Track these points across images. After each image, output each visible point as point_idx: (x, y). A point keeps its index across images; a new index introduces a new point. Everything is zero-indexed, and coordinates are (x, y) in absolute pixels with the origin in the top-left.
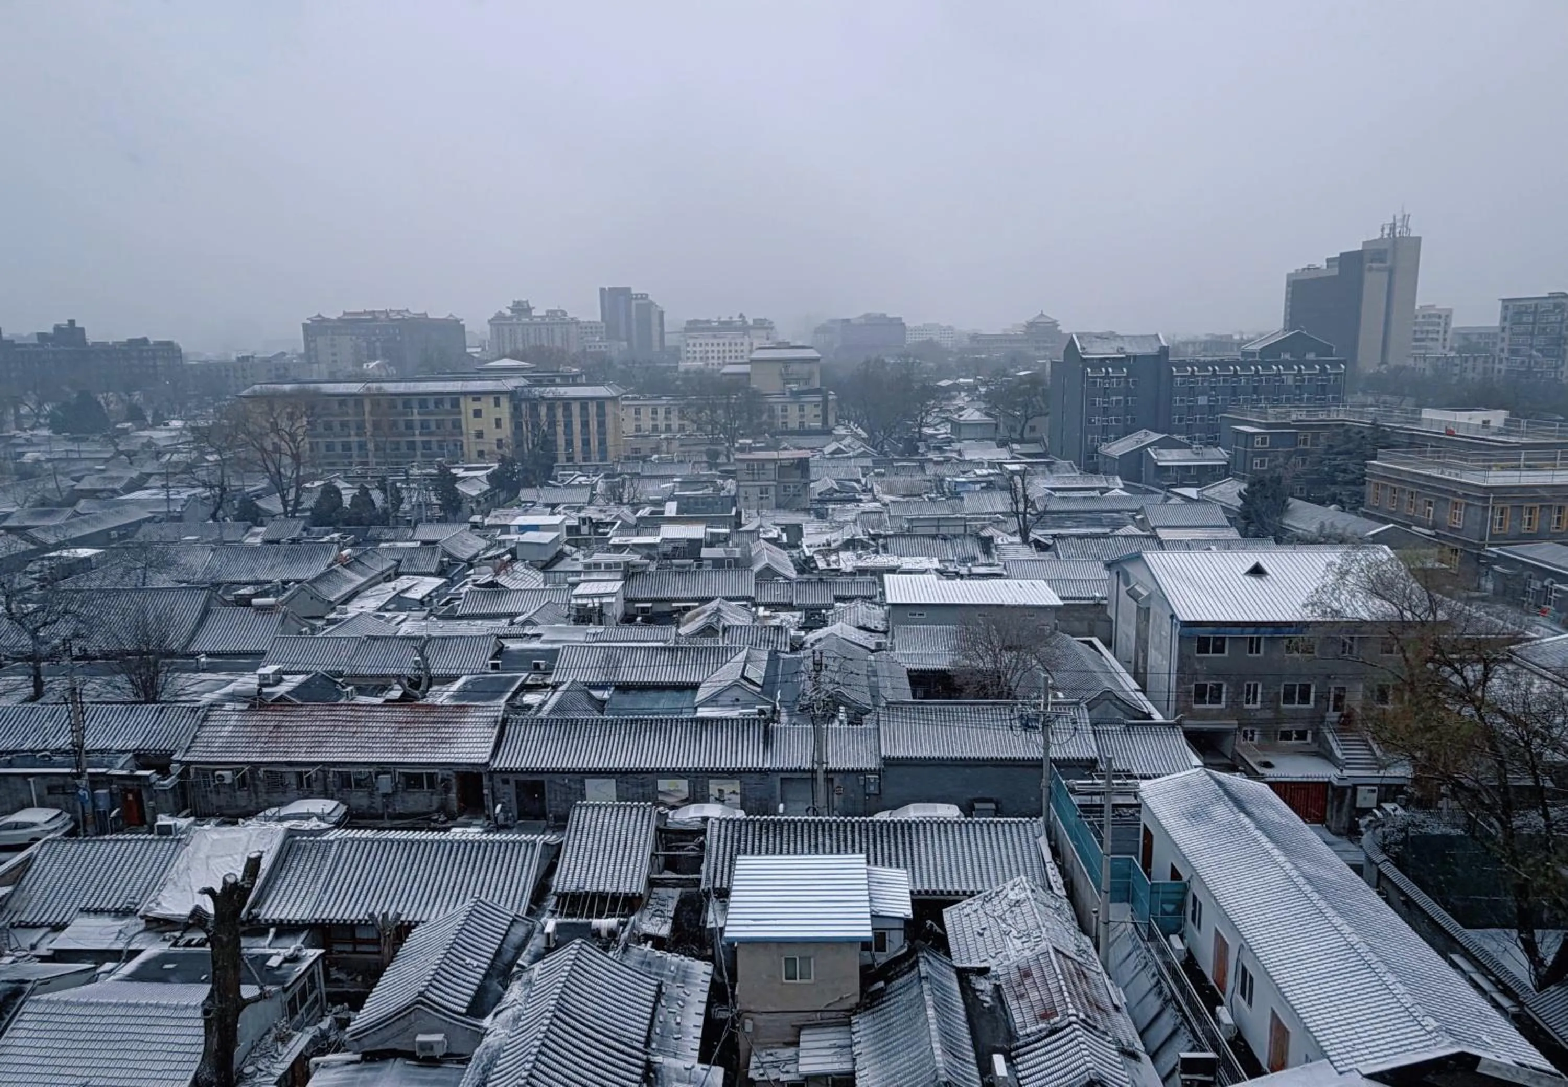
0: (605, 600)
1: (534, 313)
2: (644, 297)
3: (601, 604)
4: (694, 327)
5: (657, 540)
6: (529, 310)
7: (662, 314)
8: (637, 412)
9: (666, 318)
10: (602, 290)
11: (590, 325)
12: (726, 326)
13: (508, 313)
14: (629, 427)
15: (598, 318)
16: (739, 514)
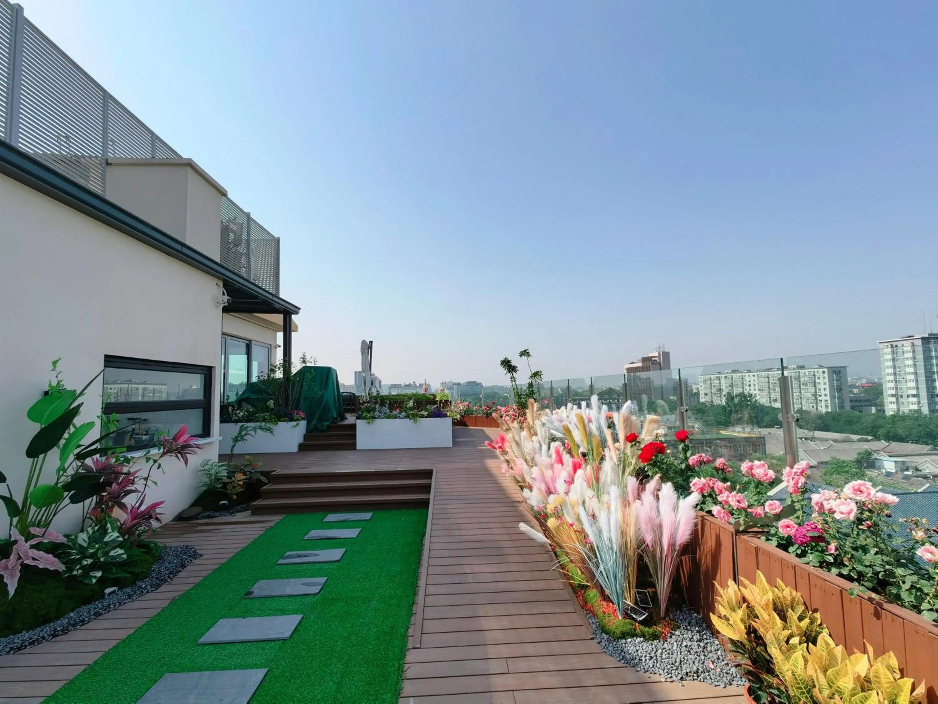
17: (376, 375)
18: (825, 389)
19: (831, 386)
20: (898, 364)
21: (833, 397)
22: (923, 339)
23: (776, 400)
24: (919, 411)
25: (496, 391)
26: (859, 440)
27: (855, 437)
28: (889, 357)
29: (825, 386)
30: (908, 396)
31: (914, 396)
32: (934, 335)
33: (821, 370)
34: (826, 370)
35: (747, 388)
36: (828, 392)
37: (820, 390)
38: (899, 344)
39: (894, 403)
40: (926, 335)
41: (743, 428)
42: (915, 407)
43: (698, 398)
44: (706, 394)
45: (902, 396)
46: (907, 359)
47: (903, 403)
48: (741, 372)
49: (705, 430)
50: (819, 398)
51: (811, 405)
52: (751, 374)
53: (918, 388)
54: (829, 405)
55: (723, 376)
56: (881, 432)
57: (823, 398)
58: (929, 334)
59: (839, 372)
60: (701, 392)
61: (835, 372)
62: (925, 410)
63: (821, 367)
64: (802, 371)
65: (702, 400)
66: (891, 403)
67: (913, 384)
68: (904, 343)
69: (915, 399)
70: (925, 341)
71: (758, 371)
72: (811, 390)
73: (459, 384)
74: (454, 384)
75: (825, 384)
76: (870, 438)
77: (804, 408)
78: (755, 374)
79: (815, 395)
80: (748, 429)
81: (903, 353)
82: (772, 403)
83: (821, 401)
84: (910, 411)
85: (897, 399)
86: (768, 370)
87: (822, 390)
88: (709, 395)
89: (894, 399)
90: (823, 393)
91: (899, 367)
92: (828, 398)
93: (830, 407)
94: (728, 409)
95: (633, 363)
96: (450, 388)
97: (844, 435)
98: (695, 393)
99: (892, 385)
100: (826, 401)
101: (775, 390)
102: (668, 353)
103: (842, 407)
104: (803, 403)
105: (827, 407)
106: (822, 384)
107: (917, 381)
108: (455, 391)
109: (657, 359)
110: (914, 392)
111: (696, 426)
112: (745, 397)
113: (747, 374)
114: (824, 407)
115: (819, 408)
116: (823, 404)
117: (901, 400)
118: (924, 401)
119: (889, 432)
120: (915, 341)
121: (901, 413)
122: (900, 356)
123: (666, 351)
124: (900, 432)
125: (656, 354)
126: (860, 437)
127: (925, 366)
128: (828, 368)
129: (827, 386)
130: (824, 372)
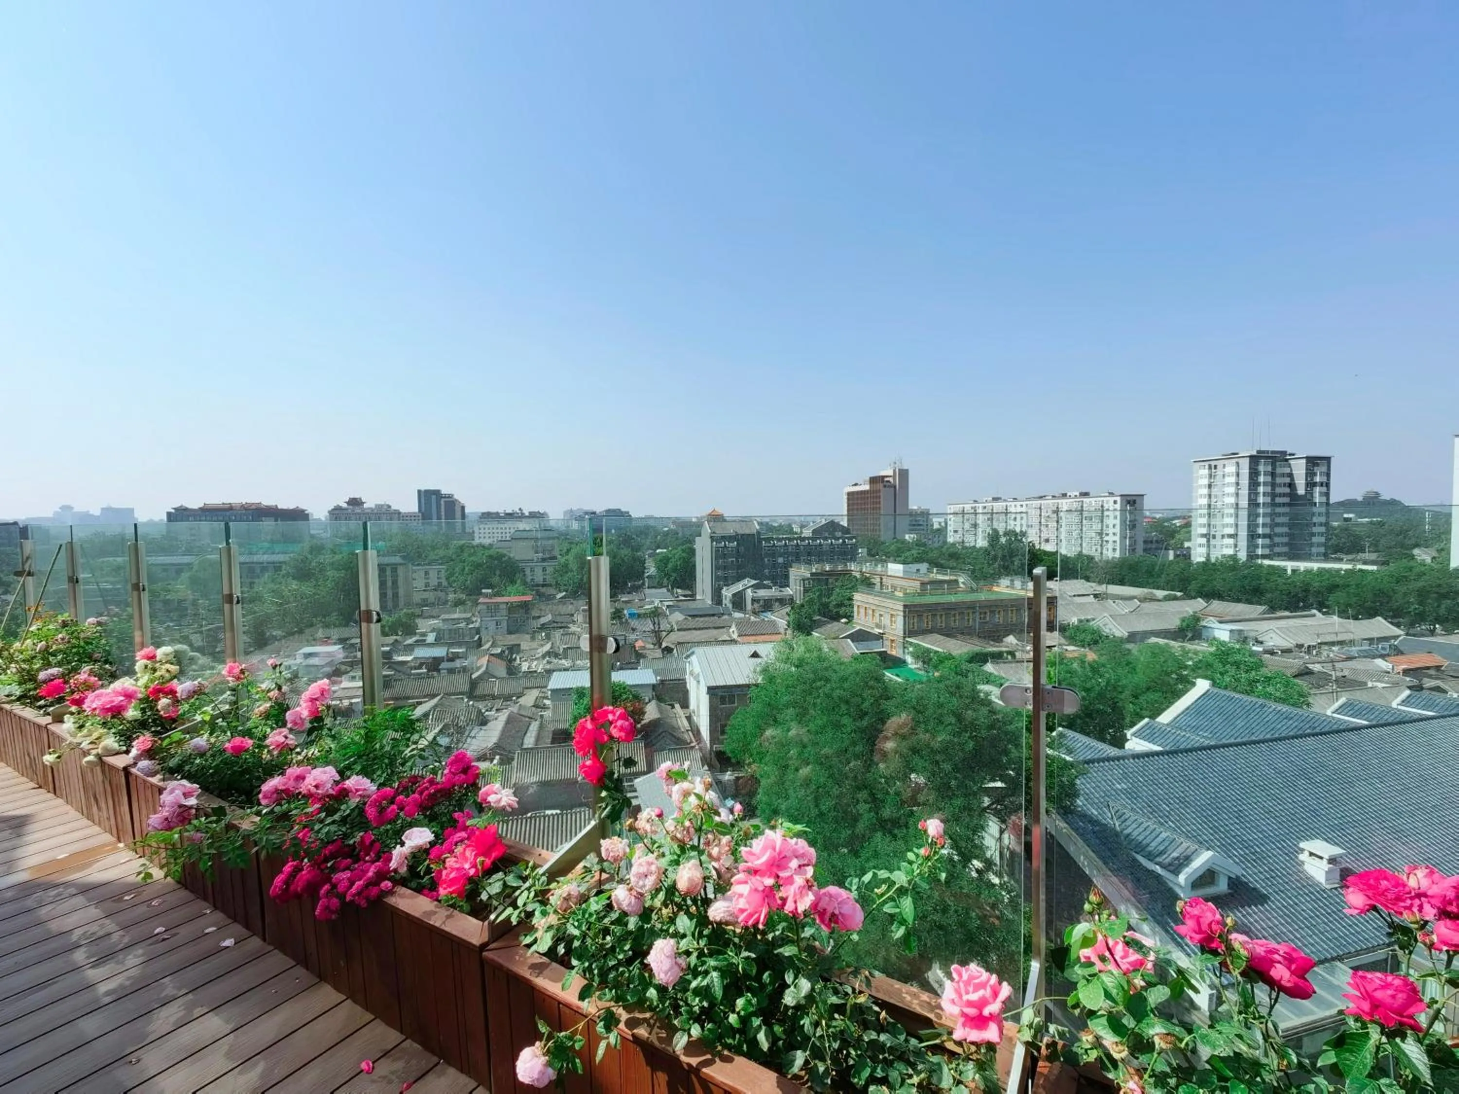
0: (354, 701)
1: (365, 506)
2: (450, 496)
3: (351, 704)
4: (487, 516)
5: (409, 658)
6: (363, 503)
7: (463, 508)
8: (426, 573)
9: (467, 511)
10: (419, 492)
11: (410, 516)
12: (510, 516)
13: (345, 505)
14: (419, 584)
15: (416, 510)
16: (480, 639)
17: (456, 497)
18: (1114, 526)
19: (1123, 522)
20: (1214, 491)
21: (1123, 538)
22: (1251, 457)
23: (1047, 541)
24: (1234, 557)
25: (651, 523)
26: (1167, 598)
27: (1160, 594)
28: (1205, 481)
29: (1115, 522)
30: (1223, 536)
31: (1230, 536)
32: (1264, 452)
33: (1112, 499)
34: (1118, 499)
35: (1012, 523)
36: (1117, 530)
37: (1107, 526)
38: (1219, 464)
39: (1203, 545)
40: (1254, 453)
41: (1012, 581)
42: (1230, 551)
43: (945, 536)
44: (956, 531)
45: (1214, 537)
46: (1228, 485)
47: (1215, 546)
48: (1005, 501)
49: (974, 585)
50: (1106, 538)
51: (1094, 548)
52: (1018, 504)
53: (1237, 525)
54: (1118, 548)
55: (981, 505)
56: (1193, 586)
57: (1110, 538)
58: (1258, 452)
59: (1134, 502)
60: (949, 528)
61: (1129, 502)
62: (1243, 556)
63: (1111, 494)
64: (1086, 500)
65: (950, 540)
66: (1200, 545)
67: (1231, 520)
68: (1226, 462)
69: (1231, 541)
70: (1254, 460)
71: (1028, 499)
72: (1097, 527)
73: (594, 513)
74: (586, 513)
75: (1115, 518)
76: (1179, 594)
77: (1084, 552)
78: (1024, 503)
79: (1100, 534)
80: (1018, 583)
81: (1224, 476)
82: (1043, 544)
83: (1107, 541)
84: (1224, 556)
85: (1208, 541)
86: (1041, 498)
87: (1111, 526)
88: (960, 532)
89: (1204, 541)
90: (1111, 531)
91: (1216, 496)
92: (1117, 538)
93: (1118, 552)
94: (993, 553)
95: (856, 485)
96: (580, 519)
97: (1146, 590)
98: (938, 530)
99: (1204, 521)
100: (1115, 542)
101: (1047, 526)
102: (907, 470)
103: (1133, 550)
104: (1084, 545)
105: (1114, 550)
106: (1111, 517)
107: (1237, 516)
108: (586, 524)
109: (891, 479)
110: (1231, 531)
111: (961, 580)
112: (1016, 534)
113: (1013, 504)
114: (1110, 550)
115: (1105, 552)
116: (1110, 546)
117: (1212, 542)
118: (1243, 543)
119: (1203, 586)
120: (1241, 461)
121: (1213, 560)
122: (1218, 481)
123: (905, 468)
124: (1218, 585)
125: (891, 473)
126: (1166, 593)
127: (1250, 494)
128: (1121, 496)
129: (1118, 522)
130: (1115, 502)
